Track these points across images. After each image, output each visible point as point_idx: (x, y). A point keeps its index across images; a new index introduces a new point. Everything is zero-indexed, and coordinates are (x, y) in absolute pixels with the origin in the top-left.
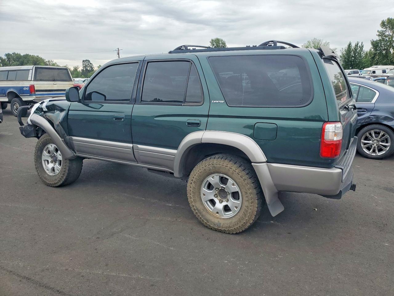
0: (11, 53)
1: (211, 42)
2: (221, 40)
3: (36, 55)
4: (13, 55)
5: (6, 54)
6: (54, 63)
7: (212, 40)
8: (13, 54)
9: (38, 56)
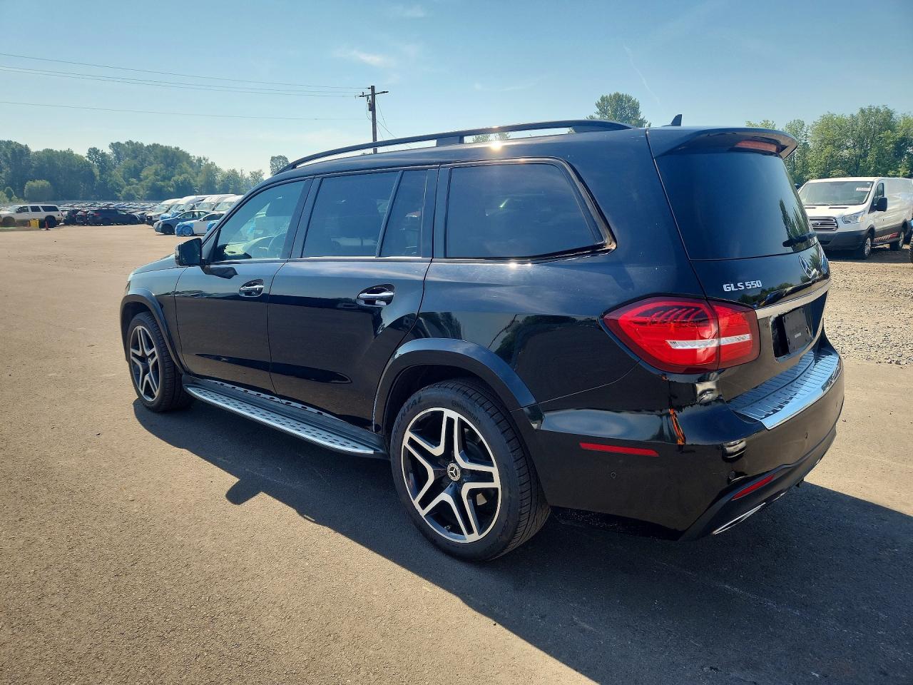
0: (123, 142)
1: (598, 105)
2: (629, 100)
3: (173, 147)
4: (127, 145)
5: (112, 143)
6: (210, 162)
7: (603, 99)
8: (127, 143)
9: (177, 149)
